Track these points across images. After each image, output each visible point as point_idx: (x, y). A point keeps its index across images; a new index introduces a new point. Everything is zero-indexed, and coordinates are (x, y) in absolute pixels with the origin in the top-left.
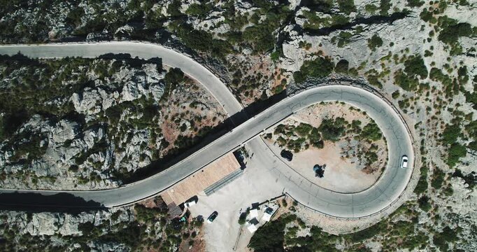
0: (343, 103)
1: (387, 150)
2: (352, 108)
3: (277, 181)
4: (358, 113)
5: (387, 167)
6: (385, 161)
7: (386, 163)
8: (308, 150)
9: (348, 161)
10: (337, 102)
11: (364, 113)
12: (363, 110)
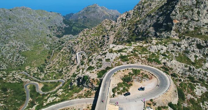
0: (120, 71)
1: (146, 71)
2: (123, 71)
3: (136, 102)
4: (126, 70)
5: (152, 73)
6: (149, 73)
7: (150, 73)
8: (130, 89)
9: (143, 82)
10: (118, 72)
11: (128, 69)
12: (126, 69)
